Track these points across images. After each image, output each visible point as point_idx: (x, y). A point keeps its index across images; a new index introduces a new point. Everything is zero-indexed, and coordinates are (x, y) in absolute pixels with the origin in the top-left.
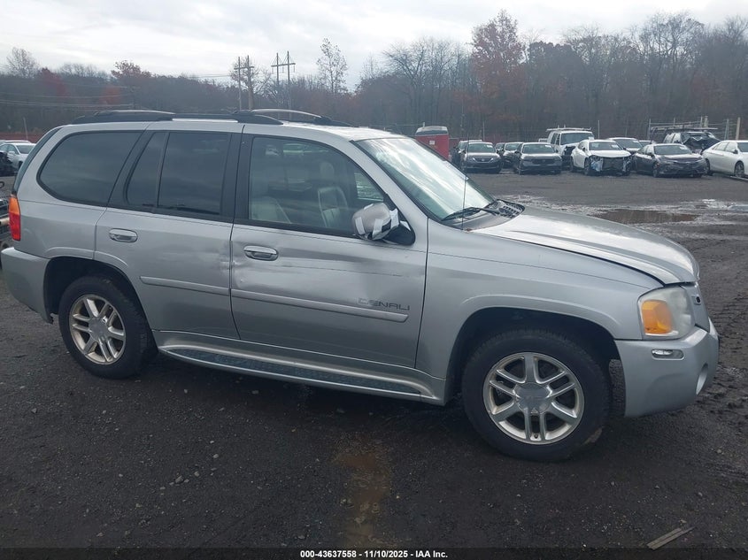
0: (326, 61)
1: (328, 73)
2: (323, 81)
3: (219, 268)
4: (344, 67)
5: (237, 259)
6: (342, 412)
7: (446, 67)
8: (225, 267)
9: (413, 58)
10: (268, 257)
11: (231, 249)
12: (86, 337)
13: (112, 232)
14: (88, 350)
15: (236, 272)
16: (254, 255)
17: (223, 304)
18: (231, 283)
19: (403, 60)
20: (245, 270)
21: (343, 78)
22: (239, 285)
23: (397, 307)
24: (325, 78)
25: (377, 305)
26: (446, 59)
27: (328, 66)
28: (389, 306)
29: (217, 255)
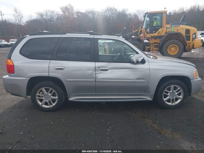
0: (16, 14)
1: (17, 18)
2: (16, 21)
3: (92, 74)
4: (22, 16)
5: (97, 71)
6: (121, 108)
7: (55, 18)
8: (94, 74)
9: (44, 15)
10: (107, 70)
11: (95, 69)
12: (41, 100)
13: (55, 67)
14: (42, 104)
15: (97, 75)
16: (102, 70)
17: (94, 84)
18: (96, 78)
19: (42, 15)
20: (99, 74)
21: (22, 20)
22: (99, 79)
23: (143, 79)
24: (16, 20)
25: (138, 79)
26: (54, 15)
27: (17, 16)
28: (140, 79)
29: (92, 71)
